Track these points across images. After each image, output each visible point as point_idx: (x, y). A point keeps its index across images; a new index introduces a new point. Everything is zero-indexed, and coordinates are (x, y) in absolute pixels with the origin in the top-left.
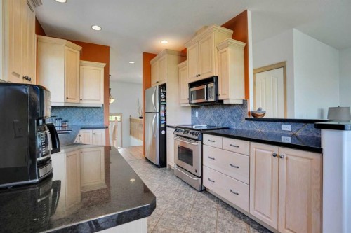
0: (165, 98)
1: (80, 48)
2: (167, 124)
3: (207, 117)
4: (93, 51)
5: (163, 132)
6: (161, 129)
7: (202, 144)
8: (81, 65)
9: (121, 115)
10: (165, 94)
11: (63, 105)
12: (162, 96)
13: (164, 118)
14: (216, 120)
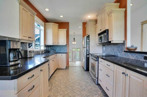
0: (89, 41)
1: (58, 24)
2: (90, 53)
3: (108, 50)
4: (63, 25)
5: (88, 56)
6: (87, 55)
7: (98, 63)
8: (58, 30)
9: (80, 48)
10: (89, 40)
11: (52, 45)
12: (88, 40)
13: (88, 50)
14: (111, 52)
